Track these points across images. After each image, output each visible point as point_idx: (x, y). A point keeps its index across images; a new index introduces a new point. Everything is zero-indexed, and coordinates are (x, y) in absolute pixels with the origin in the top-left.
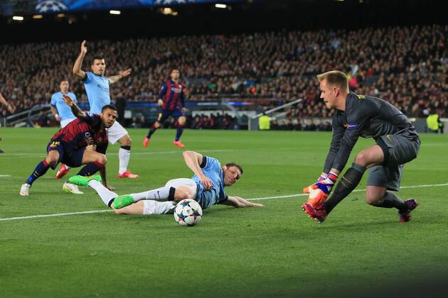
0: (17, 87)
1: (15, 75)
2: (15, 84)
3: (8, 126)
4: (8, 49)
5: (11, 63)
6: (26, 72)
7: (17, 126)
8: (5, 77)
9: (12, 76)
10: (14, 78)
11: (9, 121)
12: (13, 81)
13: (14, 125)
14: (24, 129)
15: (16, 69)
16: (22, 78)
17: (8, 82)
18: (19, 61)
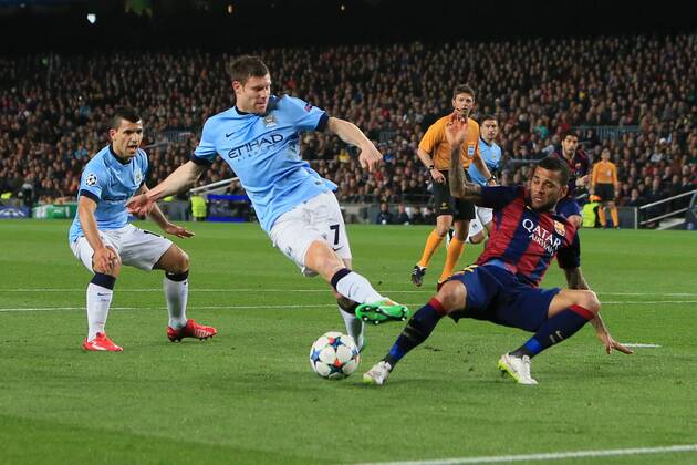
0: (665, 135)
1: (661, 108)
2: (659, 129)
3: (642, 227)
4: (645, 45)
5: (652, 79)
6: (686, 101)
7: (663, 225)
8: (638, 109)
9: (654, 108)
10: (658, 115)
11: (644, 214)
12: (656, 120)
13: (657, 224)
14: (681, 233)
15: (663, 92)
16: (676, 114)
17: (643, 122)
18: (669, 74)
